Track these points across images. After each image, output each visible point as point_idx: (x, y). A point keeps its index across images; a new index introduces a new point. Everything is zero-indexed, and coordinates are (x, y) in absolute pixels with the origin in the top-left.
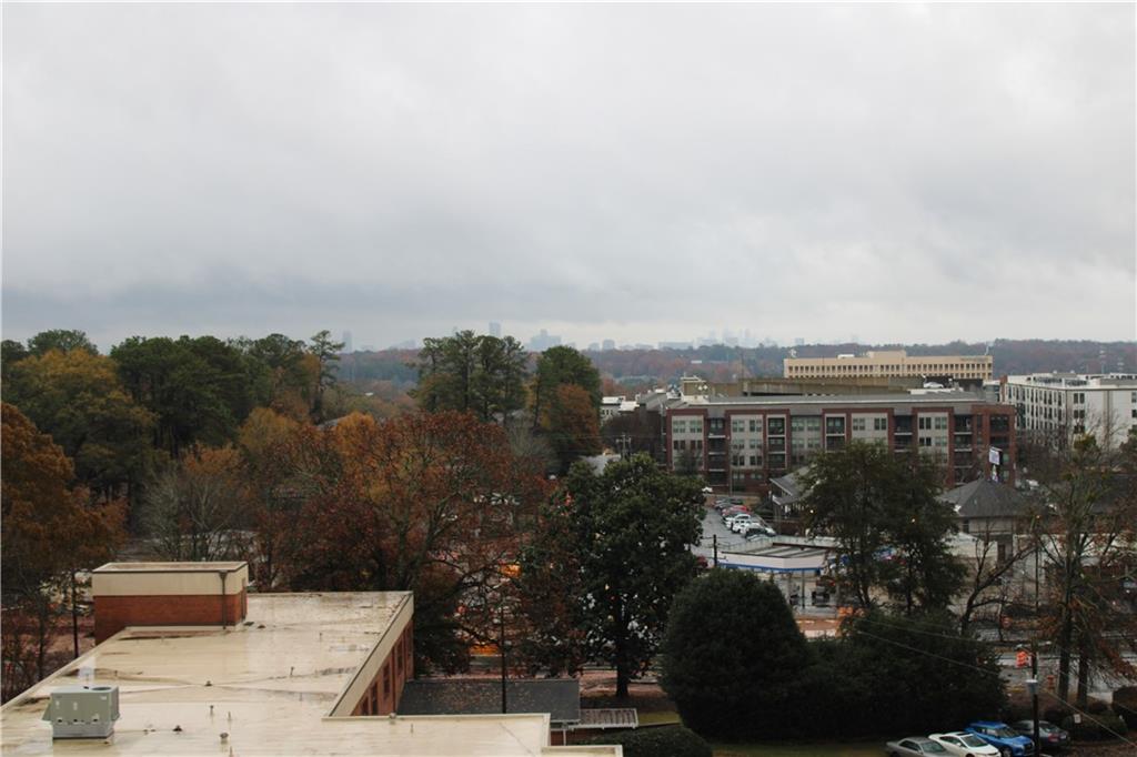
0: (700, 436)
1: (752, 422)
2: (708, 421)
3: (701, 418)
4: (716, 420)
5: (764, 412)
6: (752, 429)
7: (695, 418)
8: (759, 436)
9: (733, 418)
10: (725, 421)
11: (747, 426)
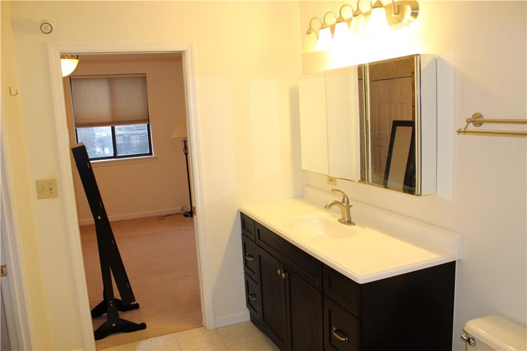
0: (122, 142)
1: (136, 137)
2: (124, 138)
3: (122, 137)
4: (126, 137)
5: (140, 135)
6: (136, 139)
7: (121, 137)
8: (138, 141)
9: (131, 136)
10: (129, 137)
11: (135, 138)
